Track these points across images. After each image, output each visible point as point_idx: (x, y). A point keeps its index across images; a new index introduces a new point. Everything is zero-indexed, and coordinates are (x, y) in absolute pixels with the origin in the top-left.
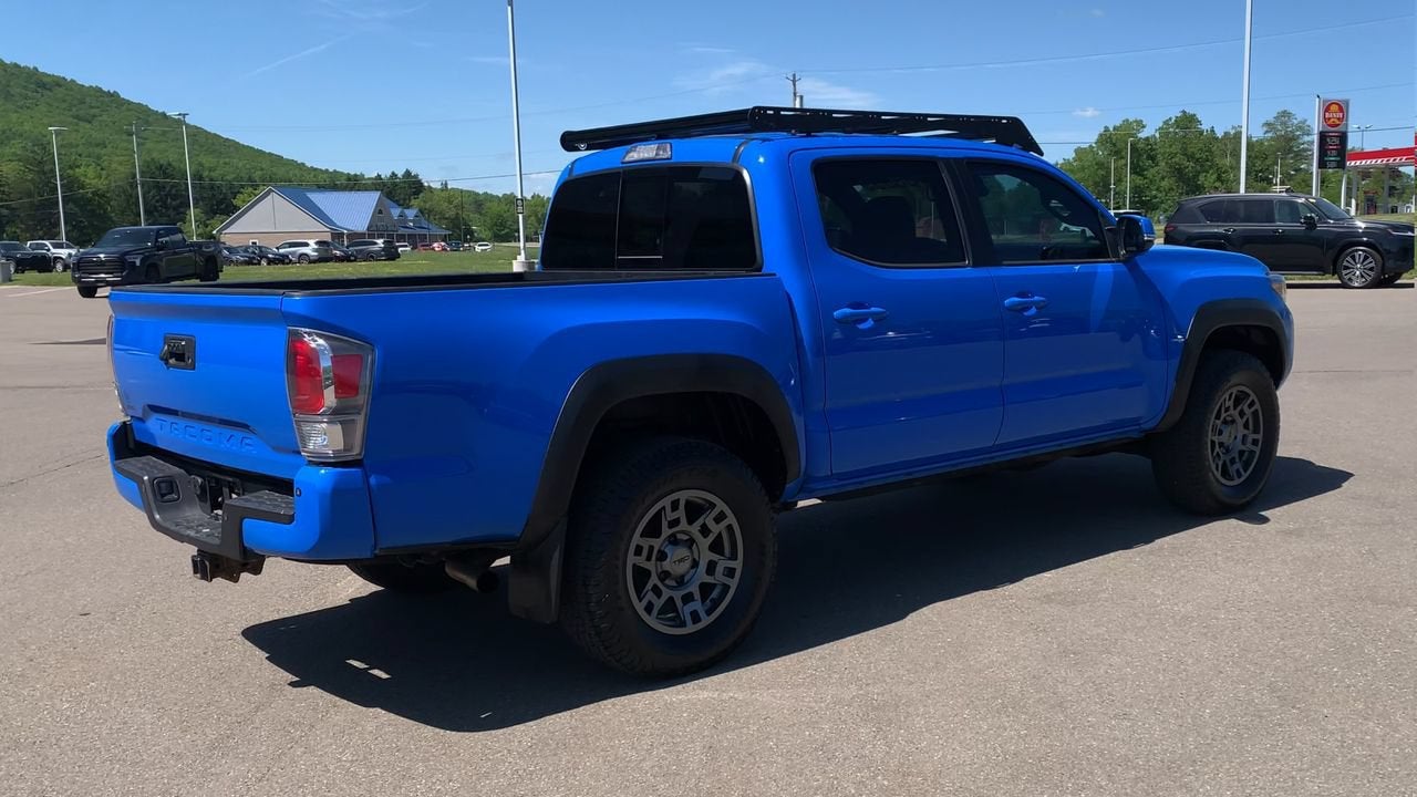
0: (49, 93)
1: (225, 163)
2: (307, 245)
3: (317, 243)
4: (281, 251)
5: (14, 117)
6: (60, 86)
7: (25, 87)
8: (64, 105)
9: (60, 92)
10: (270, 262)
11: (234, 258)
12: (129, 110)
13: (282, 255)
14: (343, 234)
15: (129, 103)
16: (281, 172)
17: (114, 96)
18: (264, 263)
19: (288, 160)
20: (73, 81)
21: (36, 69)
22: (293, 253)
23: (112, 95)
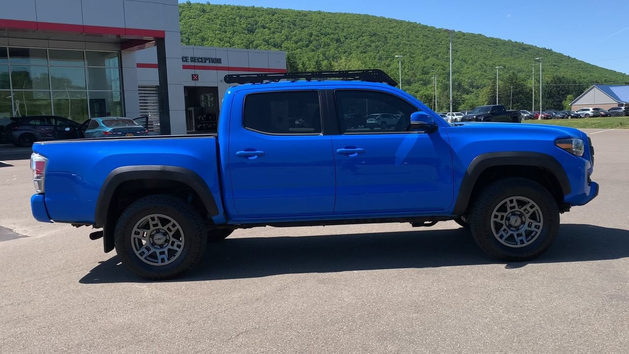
0: (527, 52)
1: (591, 75)
2: (589, 110)
3: (594, 109)
4: (578, 113)
5: (513, 62)
6: (531, 49)
7: (518, 50)
8: (531, 56)
9: (530, 51)
10: (572, 117)
11: (557, 116)
12: (555, 56)
13: (577, 115)
14: (623, 104)
15: (555, 53)
16: (614, 78)
17: (550, 51)
18: (569, 118)
19: (618, 72)
20: (536, 46)
21: (523, 43)
22: (582, 114)
23: (550, 50)
